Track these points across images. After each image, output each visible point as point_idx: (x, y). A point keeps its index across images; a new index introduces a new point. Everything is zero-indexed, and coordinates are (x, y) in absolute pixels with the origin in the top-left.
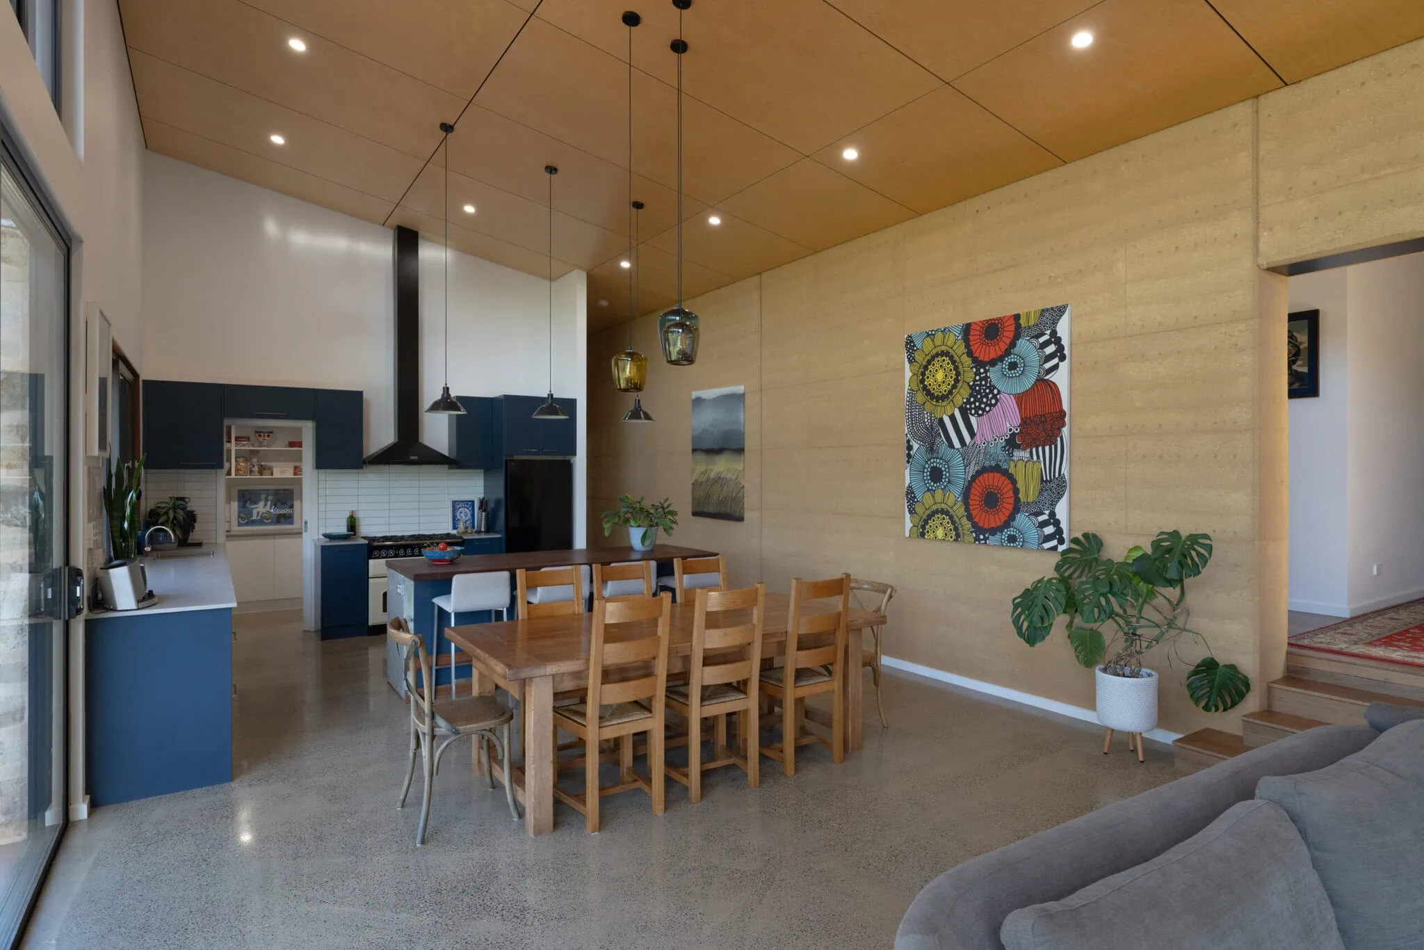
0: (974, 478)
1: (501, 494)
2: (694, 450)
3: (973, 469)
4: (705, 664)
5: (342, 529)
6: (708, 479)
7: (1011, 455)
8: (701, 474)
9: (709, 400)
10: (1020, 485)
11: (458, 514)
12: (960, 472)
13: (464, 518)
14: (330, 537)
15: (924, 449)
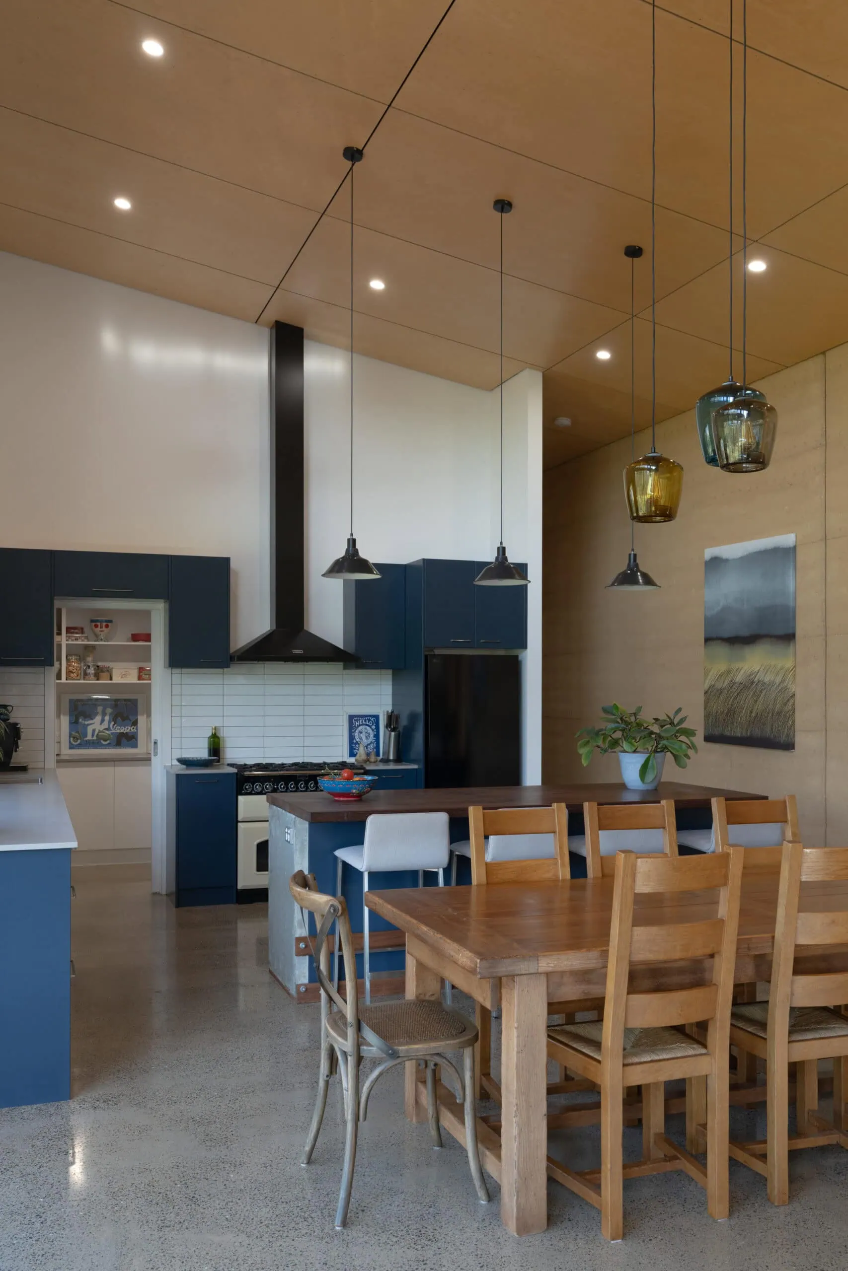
1: (418, 705)
2: (707, 640)
4: (797, 971)
5: (202, 753)
6: (732, 684)
8: (721, 676)
9: (734, 560)
11: (356, 734)
13: (365, 741)
14: (186, 762)
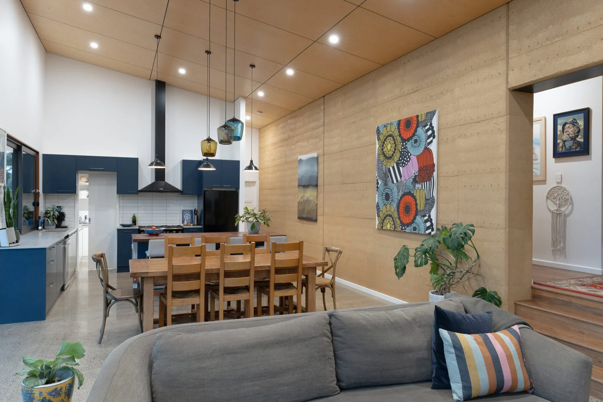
0: (401, 198)
1: (202, 207)
2: (299, 186)
3: (401, 193)
5: (130, 222)
6: (304, 200)
7: (414, 186)
8: (301, 198)
9: (304, 160)
10: (418, 202)
11: (185, 216)
12: (396, 196)
14: (123, 225)
15: (383, 184)
